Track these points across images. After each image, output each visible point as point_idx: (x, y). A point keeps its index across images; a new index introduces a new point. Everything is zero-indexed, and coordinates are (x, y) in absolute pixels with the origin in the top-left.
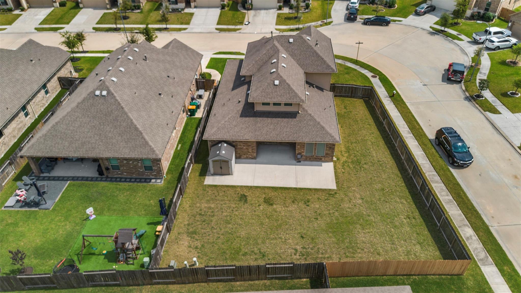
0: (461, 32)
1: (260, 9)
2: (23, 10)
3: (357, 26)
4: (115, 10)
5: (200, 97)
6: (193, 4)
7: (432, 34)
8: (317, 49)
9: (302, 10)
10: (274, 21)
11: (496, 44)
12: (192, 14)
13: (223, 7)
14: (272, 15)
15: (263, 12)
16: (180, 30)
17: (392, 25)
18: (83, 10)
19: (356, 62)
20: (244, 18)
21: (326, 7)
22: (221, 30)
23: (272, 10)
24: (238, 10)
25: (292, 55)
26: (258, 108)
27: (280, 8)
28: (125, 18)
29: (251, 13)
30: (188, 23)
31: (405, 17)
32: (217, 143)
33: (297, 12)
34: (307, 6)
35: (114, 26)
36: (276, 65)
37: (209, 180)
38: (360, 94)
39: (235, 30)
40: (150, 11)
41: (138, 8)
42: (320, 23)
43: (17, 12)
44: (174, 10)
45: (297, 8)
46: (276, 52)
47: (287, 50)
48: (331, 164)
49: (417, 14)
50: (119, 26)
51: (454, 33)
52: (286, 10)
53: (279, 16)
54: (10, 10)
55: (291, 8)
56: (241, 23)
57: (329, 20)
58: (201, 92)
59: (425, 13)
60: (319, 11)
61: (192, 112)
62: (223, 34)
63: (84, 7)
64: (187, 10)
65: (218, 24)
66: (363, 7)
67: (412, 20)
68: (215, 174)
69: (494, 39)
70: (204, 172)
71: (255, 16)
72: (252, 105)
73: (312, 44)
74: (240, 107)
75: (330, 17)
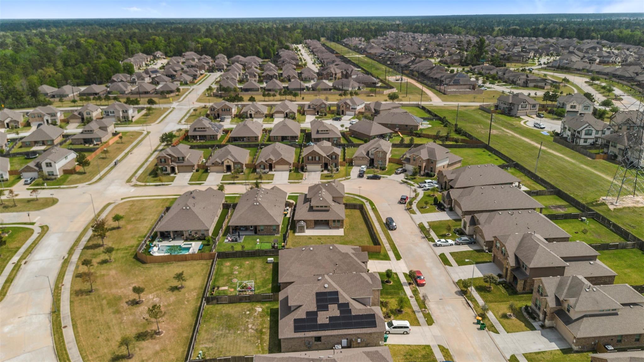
0: (416, 182)
1: (311, 171)
2: (176, 174)
3: (364, 179)
4: (229, 173)
5: (288, 210)
6: (273, 170)
7: (401, 183)
8: (338, 188)
9: (334, 172)
10: (320, 178)
11: (428, 188)
12: (273, 175)
13: (290, 171)
14: (319, 174)
15: (313, 173)
16: (269, 183)
17: (382, 179)
18: (210, 174)
19: (360, 196)
20: (303, 176)
21: (348, 170)
22: (291, 183)
23: (318, 172)
24: (298, 172)
25: (327, 190)
26: (314, 208)
27: (322, 171)
28: (237, 177)
29: (307, 173)
30: (272, 179)
31: (390, 175)
32: (299, 221)
33: (332, 173)
34: (337, 170)
35: (233, 182)
36: (321, 193)
37: (296, 234)
38: (358, 207)
39: (298, 183)
40: (249, 173)
41: (242, 172)
42: (344, 178)
43: (172, 175)
44: (265, 173)
45: (332, 171)
46: (321, 189)
47: (325, 189)
48: (343, 229)
49: (397, 173)
50: (235, 182)
51: (412, 183)
52: (326, 172)
53: (322, 175)
54: (169, 174)
55: (328, 171)
56: (302, 179)
57: (349, 177)
58: (288, 208)
59: (400, 173)
60: (344, 172)
61: (286, 215)
62: (292, 185)
63: (211, 172)
64: (270, 173)
65: (289, 179)
66: (368, 170)
67: (394, 176)
68: (299, 232)
69: (427, 185)
70: (294, 232)
71: (309, 175)
72: (312, 207)
73: (335, 186)
74: (308, 208)
75: (349, 175)
